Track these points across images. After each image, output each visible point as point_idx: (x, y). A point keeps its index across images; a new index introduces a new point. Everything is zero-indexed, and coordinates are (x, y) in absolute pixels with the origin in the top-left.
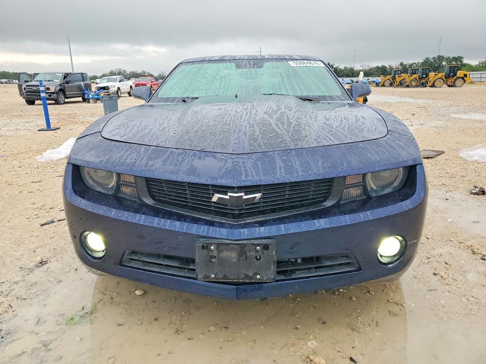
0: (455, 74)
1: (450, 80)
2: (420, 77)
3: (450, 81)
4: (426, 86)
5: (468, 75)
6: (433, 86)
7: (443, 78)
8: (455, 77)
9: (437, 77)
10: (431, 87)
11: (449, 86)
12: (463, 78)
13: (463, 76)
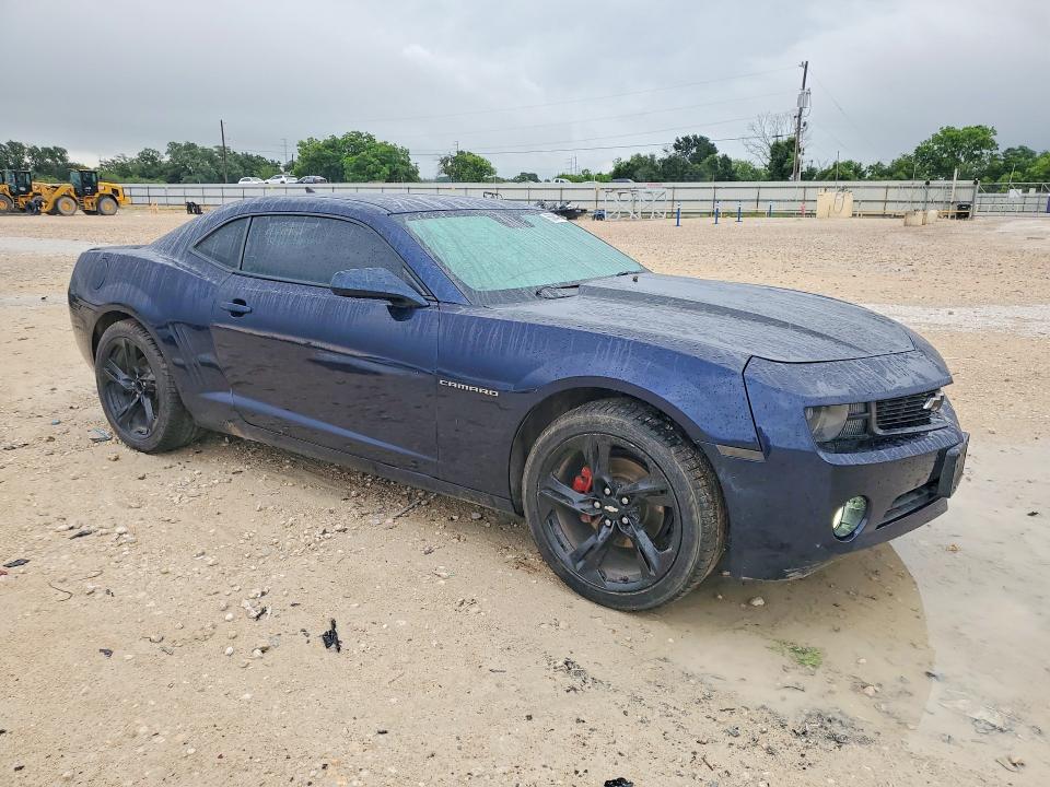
0: (95, 190)
1: (89, 201)
2: (14, 191)
3: (88, 203)
4: (38, 213)
5: (120, 191)
6: (55, 211)
7: (73, 194)
8: (97, 195)
9: (58, 193)
10: (48, 213)
11: (88, 213)
12: (111, 196)
13: (111, 193)
